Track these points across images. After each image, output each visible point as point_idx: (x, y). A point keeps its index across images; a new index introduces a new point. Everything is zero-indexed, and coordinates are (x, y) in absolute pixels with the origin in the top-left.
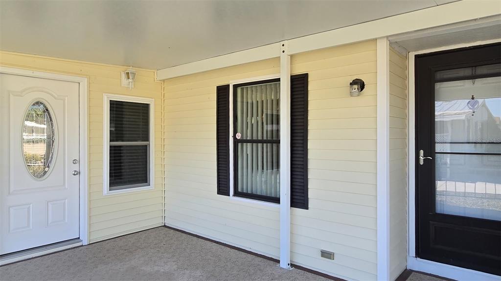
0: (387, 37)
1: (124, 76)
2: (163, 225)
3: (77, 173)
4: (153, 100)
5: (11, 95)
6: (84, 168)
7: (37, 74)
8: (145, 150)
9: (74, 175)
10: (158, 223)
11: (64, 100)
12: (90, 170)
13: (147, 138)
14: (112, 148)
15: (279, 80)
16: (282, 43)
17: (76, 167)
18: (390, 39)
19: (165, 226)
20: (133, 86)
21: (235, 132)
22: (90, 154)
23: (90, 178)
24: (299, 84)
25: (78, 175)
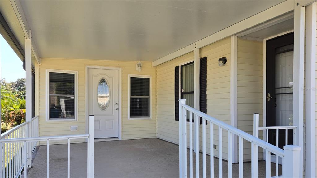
0: (236, 34)
1: (137, 66)
2: (156, 137)
3: (117, 109)
4: (151, 76)
5: (94, 77)
6: (120, 107)
7: (102, 67)
8: (147, 100)
9: (116, 110)
10: (153, 136)
11: (112, 78)
12: (122, 108)
13: (148, 95)
14: (132, 99)
15: (193, 62)
16: (195, 43)
17: (117, 107)
18: (237, 35)
19: (157, 138)
20: (141, 70)
21: (182, 89)
22: (122, 101)
23: (122, 111)
24: (203, 62)
25: (118, 110)
